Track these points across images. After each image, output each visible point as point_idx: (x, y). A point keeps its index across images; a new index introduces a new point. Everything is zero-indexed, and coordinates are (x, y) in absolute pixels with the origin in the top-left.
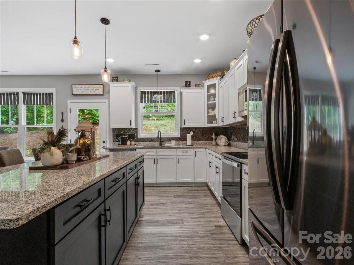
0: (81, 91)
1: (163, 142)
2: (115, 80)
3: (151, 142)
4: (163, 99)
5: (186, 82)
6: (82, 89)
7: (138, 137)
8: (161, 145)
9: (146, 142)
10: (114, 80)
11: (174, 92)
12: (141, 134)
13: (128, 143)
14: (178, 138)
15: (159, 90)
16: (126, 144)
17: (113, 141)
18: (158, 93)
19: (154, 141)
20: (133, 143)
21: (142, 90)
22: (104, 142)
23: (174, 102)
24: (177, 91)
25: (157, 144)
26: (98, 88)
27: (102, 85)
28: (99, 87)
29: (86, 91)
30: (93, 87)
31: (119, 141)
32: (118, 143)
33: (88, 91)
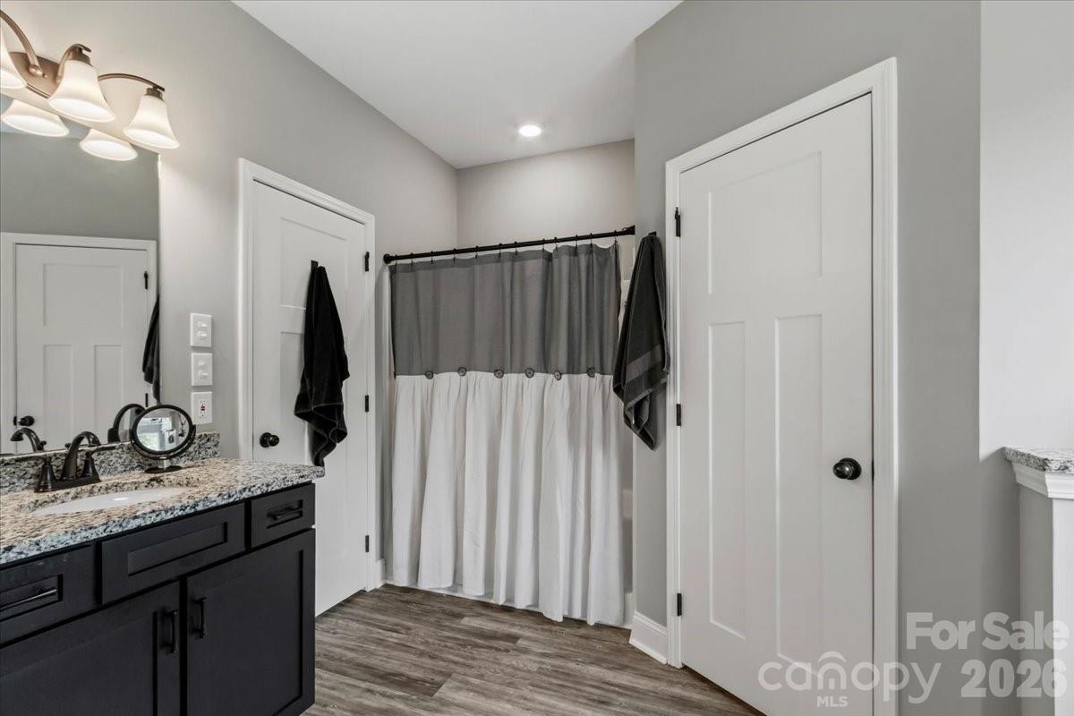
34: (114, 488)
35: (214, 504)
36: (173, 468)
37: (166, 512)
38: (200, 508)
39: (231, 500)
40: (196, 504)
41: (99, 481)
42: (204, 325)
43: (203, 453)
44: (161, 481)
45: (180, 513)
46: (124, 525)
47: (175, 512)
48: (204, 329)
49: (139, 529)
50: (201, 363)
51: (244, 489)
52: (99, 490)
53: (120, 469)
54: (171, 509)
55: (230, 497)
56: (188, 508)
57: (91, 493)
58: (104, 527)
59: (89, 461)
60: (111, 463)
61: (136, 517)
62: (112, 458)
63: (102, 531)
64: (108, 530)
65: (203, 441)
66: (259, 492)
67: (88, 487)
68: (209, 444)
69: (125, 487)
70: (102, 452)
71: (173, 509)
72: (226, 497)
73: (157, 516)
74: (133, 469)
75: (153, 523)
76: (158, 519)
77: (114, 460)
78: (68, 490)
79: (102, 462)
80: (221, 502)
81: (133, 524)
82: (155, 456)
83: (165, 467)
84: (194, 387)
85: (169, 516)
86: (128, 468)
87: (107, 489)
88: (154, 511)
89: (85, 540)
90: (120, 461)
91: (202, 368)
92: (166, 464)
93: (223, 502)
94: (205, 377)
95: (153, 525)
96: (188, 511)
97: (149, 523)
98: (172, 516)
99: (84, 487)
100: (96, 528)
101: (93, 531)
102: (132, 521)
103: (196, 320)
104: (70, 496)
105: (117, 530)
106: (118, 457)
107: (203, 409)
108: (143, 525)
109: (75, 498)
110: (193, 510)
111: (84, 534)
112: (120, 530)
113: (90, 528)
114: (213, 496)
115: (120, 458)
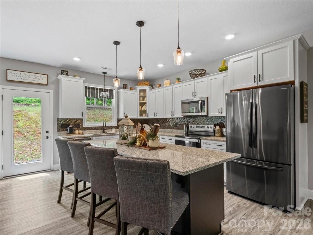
0: (20, 78)
1: (105, 130)
2: (65, 73)
3: (95, 130)
4: (109, 96)
5: (124, 85)
6: (21, 76)
7: (83, 126)
8: (104, 132)
9: (90, 131)
10: (63, 73)
11: (112, 90)
12: (86, 124)
13: (77, 132)
14: (116, 126)
15: (105, 88)
16: (74, 133)
17: (58, 131)
18: (104, 90)
19: (97, 130)
20: (81, 131)
21: (86, 86)
22: (47, 132)
23: (113, 98)
24: (115, 90)
25: (100, 131)
26: (42, 78)
27: (47, 76)
28: (43, 76)
29: (26, 78)
30: (35, 76)
31: (67, 130)
32: (66, 132)
33: (30, 79)
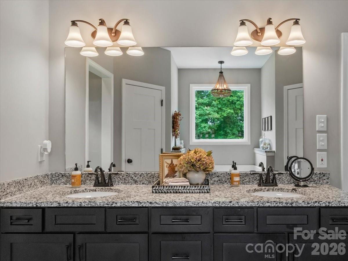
34: (281, 190)
35: (300, 205)
36: (305, 186)
37: (280, 203)
38: (294, 205)
39: (309, 205)
40: (292, 203)
41: (277, 186)
42: (323, 120)
43: (321, 181)
44: (296, 190)
45: (285, 205)
46: (264, 204)
47: (283, 204)
48: (323, 122)
49: (269, 207)
50: (321, 139)
51: (316, 202)
52: (276, 190)
53: (286, 183)
54: (281, 202)
55: (308, 203)
56: (289, 204)
57: (273, 190)
58: (257, 203)
59: (274, 178)
60: (283, 180)
61: (268, 202)
62: (283, 178)
63: (257, 204)
64: (259, 204)
65: (321, 176)
66: (324, 205)
67: (272, 187)
68: (324, 178)
69: (284, 190)
70: (280, 175)
71: (282, 202)
72: (306, 203)
73: (276, 204)
74: (291, 183)
75: (274, 206)
76: (277, 205)
77: (284, 178)
78: (266, 187)
79: (280, 179)
80: (304, 205)
81: (267, 205)
82: (298, 179)
83: (302, 185)
84: (318, 150)
85: (281, 205)
86: (289, 183)
87: (278, 189)
88: (275, 202)
89: (251, 206)
90: (286, 179)
91: (322, 141)
92: (302, 184)
93: (305, 205)
94: (323, 145)
95: (274, 207)
96: (289, 205)
97: (273, 206)
98: (282, 206)
99: (271, 187)
100: (255, 202)
101: (254, 203)
102: (266, 203)
103: (319, 118)
104: (266, 190)
105: (261, 205)
106: (286, 177)
107: (322, 160)
108: (271, 206)
109: (268, 190)
110: (291, 205)
111: (251, 203)
112: (263, 206)
113: (253, 202)
114: (300, 202)
115: (286, 178)
